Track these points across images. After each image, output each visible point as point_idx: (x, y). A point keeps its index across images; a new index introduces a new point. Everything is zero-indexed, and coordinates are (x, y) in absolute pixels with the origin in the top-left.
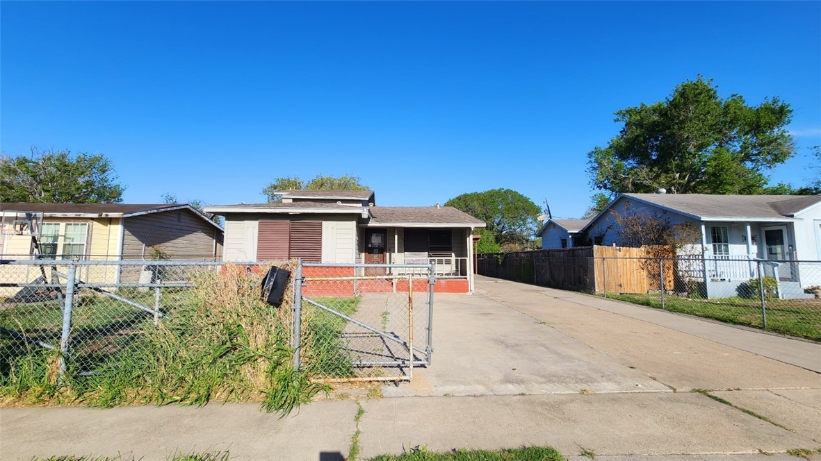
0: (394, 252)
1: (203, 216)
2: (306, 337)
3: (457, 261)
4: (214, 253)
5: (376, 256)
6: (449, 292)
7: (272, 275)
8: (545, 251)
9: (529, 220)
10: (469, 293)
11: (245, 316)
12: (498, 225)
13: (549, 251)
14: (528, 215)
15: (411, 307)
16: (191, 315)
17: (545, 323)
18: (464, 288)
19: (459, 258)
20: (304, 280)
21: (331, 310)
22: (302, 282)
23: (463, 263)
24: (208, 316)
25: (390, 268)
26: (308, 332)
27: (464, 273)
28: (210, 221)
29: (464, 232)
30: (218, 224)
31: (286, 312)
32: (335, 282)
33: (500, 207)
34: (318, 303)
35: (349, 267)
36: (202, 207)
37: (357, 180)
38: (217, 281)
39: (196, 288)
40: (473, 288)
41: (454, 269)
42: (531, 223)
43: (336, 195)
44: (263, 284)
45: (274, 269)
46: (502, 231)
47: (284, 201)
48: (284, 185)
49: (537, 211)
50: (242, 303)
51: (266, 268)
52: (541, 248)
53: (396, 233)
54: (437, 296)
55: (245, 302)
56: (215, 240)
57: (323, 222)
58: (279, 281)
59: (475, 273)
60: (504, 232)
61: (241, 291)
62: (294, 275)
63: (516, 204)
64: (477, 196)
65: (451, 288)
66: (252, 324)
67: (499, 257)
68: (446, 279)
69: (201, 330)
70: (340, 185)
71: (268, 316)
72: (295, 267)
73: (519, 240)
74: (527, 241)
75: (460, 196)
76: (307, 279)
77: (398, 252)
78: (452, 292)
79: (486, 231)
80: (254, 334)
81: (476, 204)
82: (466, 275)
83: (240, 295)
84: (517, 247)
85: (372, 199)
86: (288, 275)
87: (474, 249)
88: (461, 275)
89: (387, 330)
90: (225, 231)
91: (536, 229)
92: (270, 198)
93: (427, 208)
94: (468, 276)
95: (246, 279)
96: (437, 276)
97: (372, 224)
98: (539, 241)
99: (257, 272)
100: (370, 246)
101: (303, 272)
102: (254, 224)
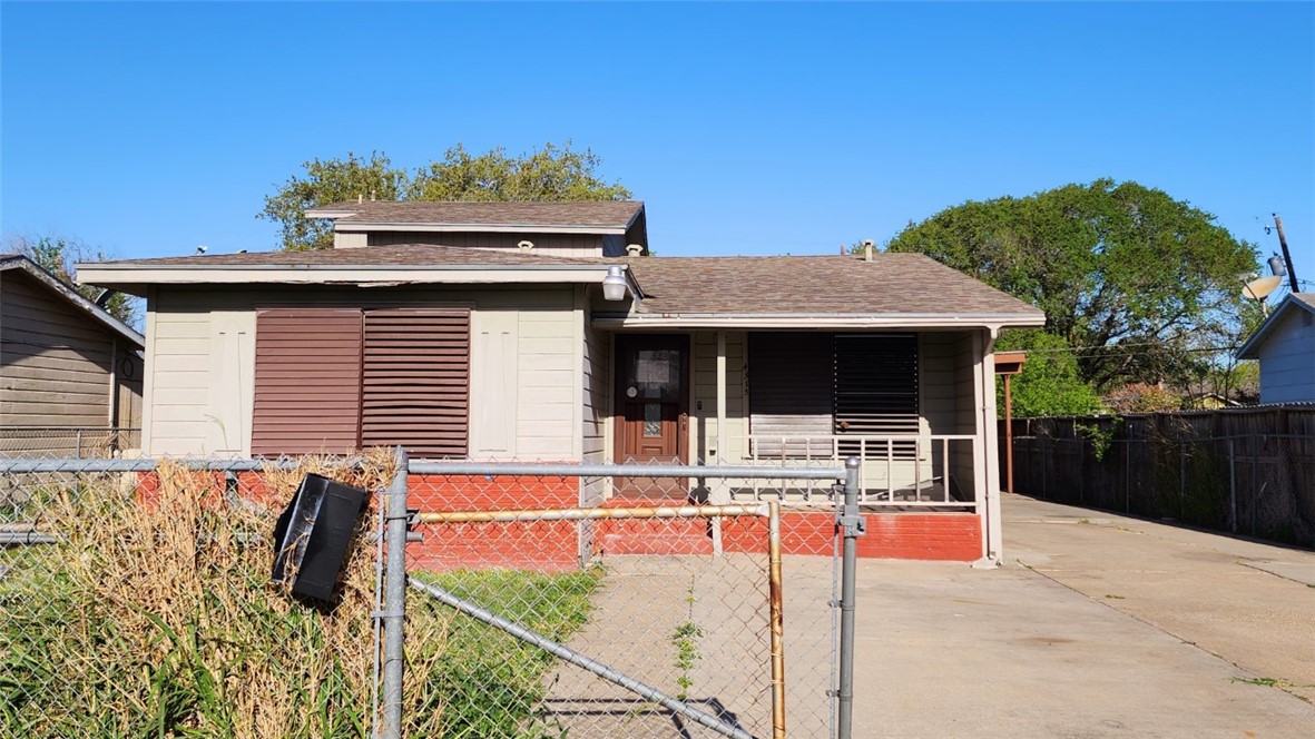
0: (714, 414)
1: (72, 296)
2: (421, 714)
3: (937, 445)
4: (111, 417)
5: (651, 430)
6: (907, 556)
7: (307, 505)
8: (1273, 411)
9: (1211, 296)
10: (983, 564)
11: (220, 643)
12: (1090, 313)
13: (1287, 412)
14: (1206, 275)
15: (776, 617)
16: (45, 634)
17: (1271, 682)
18: (966, 546)
19: (946, 438)
20: (415, 521)
21: (504, 624)
22: (408, 527)
23: (962, 453)
24: (100, 641)
25: (701, 479)
26: (427, 699)
27: (963, 488)
28: (97, 312)
29: (961, 346)
30: (122, 321)
31: (353, 628)
32: (517, 526)
33: (1097, 250)
34: (462, 595)
35: (564, 477)
36: (68, 262)
37: (585, 164)
38: (129, 524)
39: (63, 548)
40: (996, 545)
41: (927, 472)
42: (1218, 305)
43: (514, 218)
44: (279, 533)
45: (314, 482)
46: (1105, 338)
47: (341, 242)
48: (336, 186)
49: (1241, 261)
50: (211, 600)
51: (285, 479)
52: (1254, 399)
53: (722, 346)
54: (869, 571)
55: (222, 594)
56: (112, 375)
57: (472, 312)
58: (333, 524)
59: (1003, 487)
60: (1115, 340)
61: (209, 560)
62: (380, 503)
63: (1159, 235)
64: (1010, 213)
65: (918, 543)
66: (245, 668)
67: (1095, 429)
68: (900, 509)
69: (79, 688)
70: (526, 182)
71: (297, 643)
72: (383, 477)
73: (1170, 368)
74: (1202, 371)
75: (949, 214)
76: (424, 516)
77: (730, 413)
78: (921, 558)
79: (1044, 336)
80: (250, 704)
81: (1006, 240)
82: (972, 499)
83: (205, 571)
84: (1162, 397)
85: (637, 231)
86: (357, 504)
87: (1001, 401)
88: (955, 495)
89: (692, 692)
90: (148, 345)
91: (1234, 328)
92: (293, 230)
93: (830, 259)
94: (979, 503)
95: (222, 515)
96: (865, 500)
97: (640, 318)
98: (1248, 374)
99: (258, 491)
100: (632, 393)
101: (408, 496)
102: (244, 322)
